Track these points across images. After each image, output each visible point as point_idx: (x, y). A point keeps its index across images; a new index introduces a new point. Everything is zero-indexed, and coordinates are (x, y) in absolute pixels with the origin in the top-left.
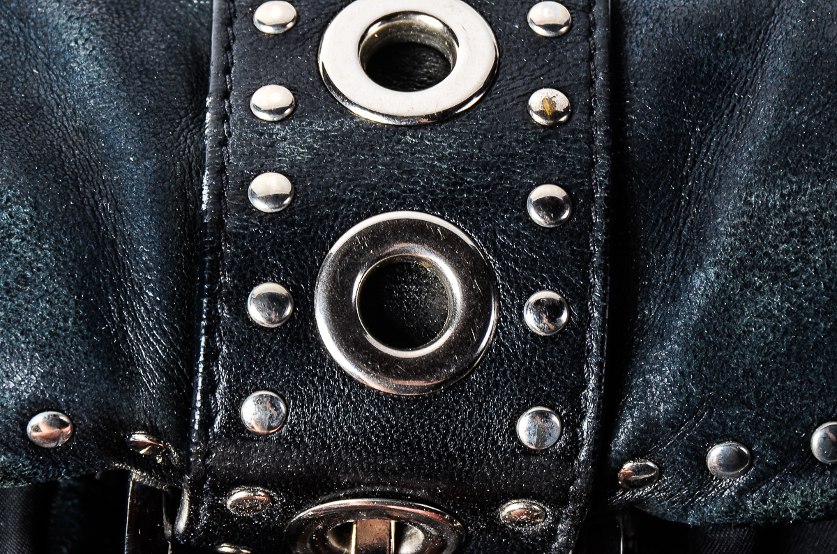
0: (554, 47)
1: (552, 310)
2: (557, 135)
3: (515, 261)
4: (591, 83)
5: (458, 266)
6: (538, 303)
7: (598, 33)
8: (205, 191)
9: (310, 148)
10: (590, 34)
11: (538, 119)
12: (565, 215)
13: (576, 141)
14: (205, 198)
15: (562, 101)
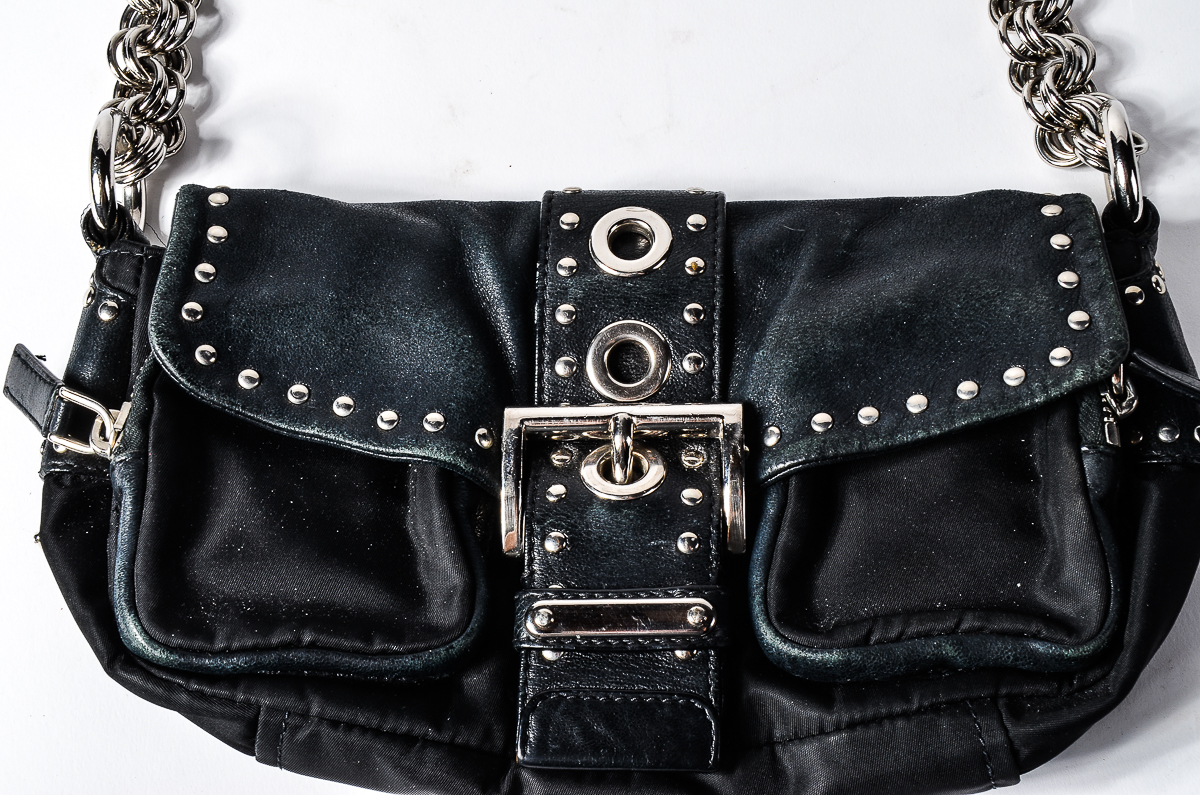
0: (698, 237)
1: (697, 361)
2: (698, 280)
3: (679, 340)
4: (716, 253)
5: (652, 343)
6: (689, 358)
7: (719, 229)
8: (536, 314)
9: (584, 290)
10: (716, 230)
11: (689, 272)
12: (702, 317)
13: (707, 282)
14: (536, 317)
15: (701, 263)
